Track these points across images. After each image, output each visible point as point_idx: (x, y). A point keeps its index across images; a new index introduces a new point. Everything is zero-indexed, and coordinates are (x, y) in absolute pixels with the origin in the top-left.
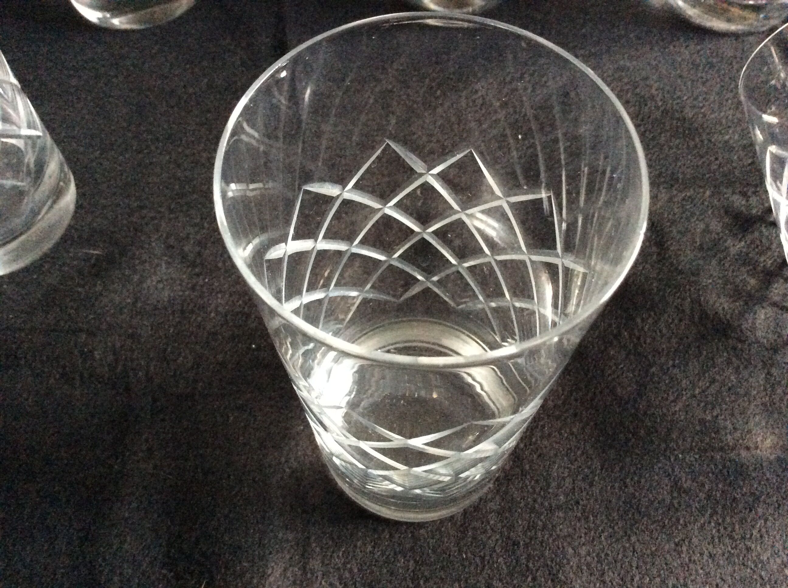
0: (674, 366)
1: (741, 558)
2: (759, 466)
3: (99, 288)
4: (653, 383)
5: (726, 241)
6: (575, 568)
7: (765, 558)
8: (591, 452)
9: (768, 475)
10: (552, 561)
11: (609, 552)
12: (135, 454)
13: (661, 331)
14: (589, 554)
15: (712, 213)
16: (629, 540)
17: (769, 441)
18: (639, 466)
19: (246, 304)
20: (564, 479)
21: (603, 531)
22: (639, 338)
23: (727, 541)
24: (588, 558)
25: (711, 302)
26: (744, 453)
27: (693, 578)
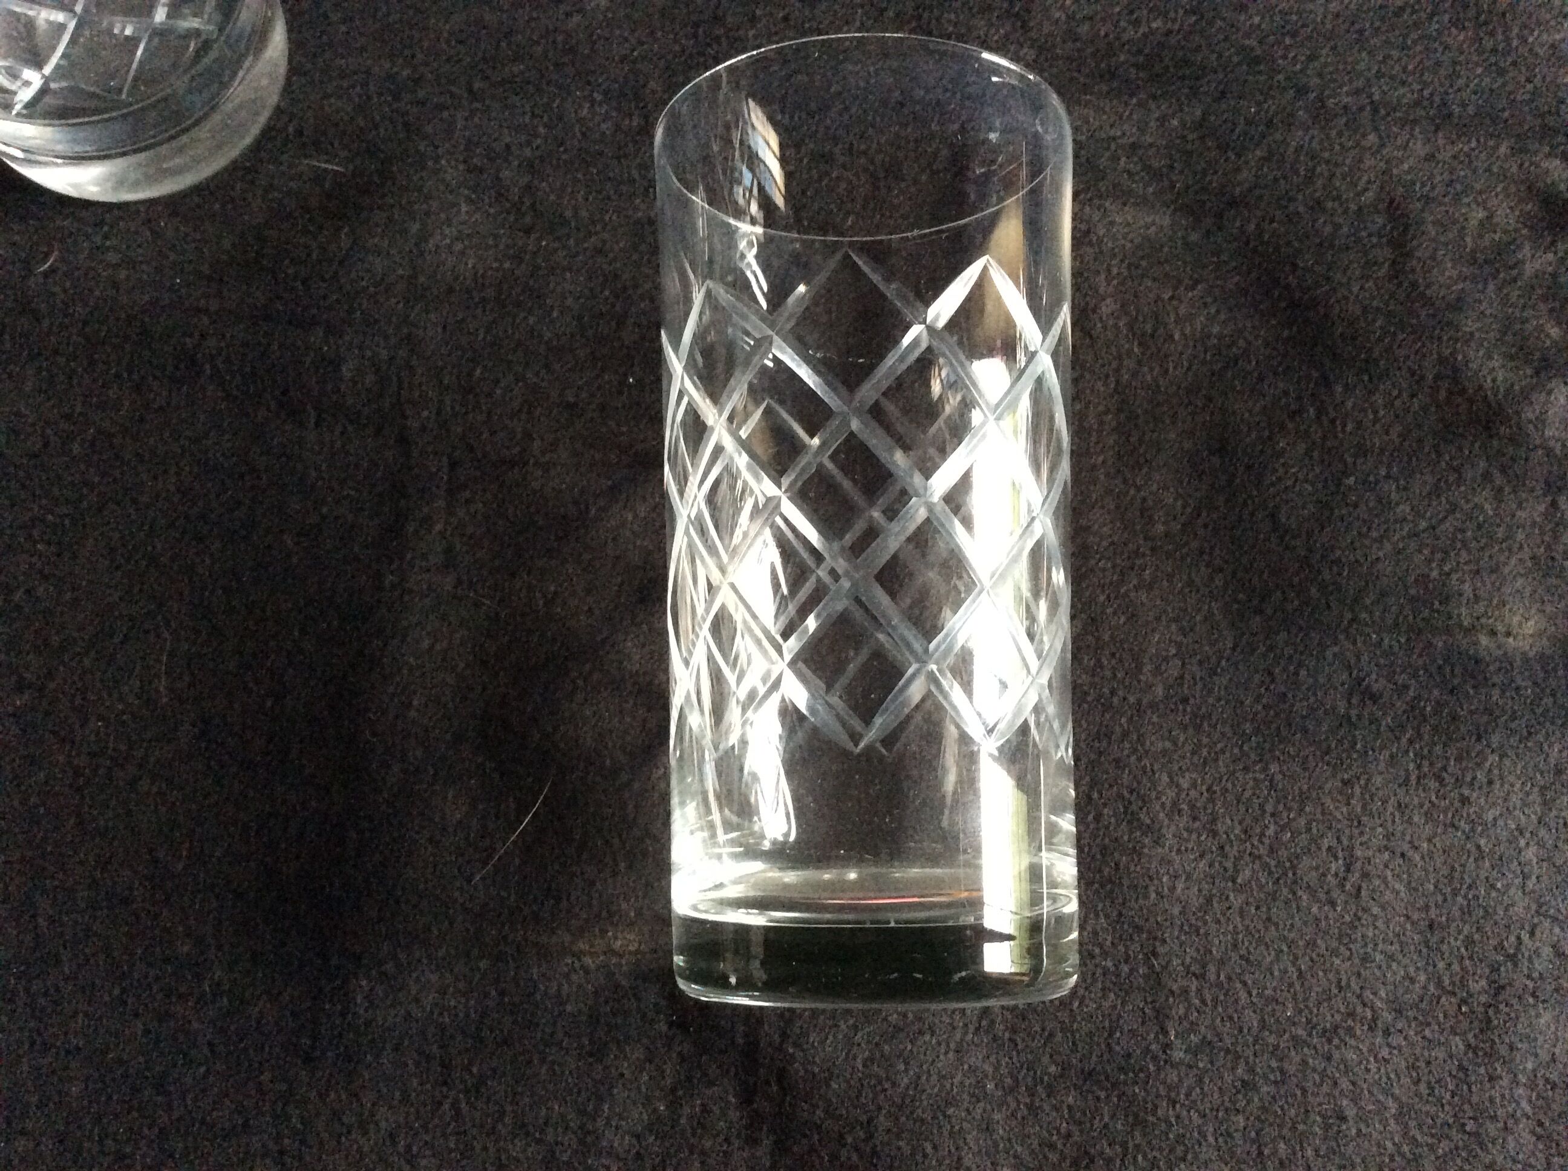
0: (1388, 477)
1: (1450, 815)
2: (1506, 662)
3: (345, 241)
4: (1347, 505)
5: (1520, 247)
6: (1168, 805)
7: (1491, 818)
8: (1218, 617)
9: (1519, 681)
10: (1131, 792)
11: (1229, 786)
12: (424, 557)
13: (1375, 412)
14: (1194, 785)
15: (1505, 189)
16: (1265, 769)
17: (1531, 623)
18: (1301, 648)
19: (617, 297)
20: (1166, 659)
21: (1223, 751)
22: (1333, 421)
23: (1433, 784)
24: (1193, 793)
25: (1474, 366)
26: (1484, 640)
27: (1364, 839)
